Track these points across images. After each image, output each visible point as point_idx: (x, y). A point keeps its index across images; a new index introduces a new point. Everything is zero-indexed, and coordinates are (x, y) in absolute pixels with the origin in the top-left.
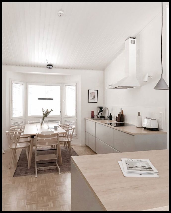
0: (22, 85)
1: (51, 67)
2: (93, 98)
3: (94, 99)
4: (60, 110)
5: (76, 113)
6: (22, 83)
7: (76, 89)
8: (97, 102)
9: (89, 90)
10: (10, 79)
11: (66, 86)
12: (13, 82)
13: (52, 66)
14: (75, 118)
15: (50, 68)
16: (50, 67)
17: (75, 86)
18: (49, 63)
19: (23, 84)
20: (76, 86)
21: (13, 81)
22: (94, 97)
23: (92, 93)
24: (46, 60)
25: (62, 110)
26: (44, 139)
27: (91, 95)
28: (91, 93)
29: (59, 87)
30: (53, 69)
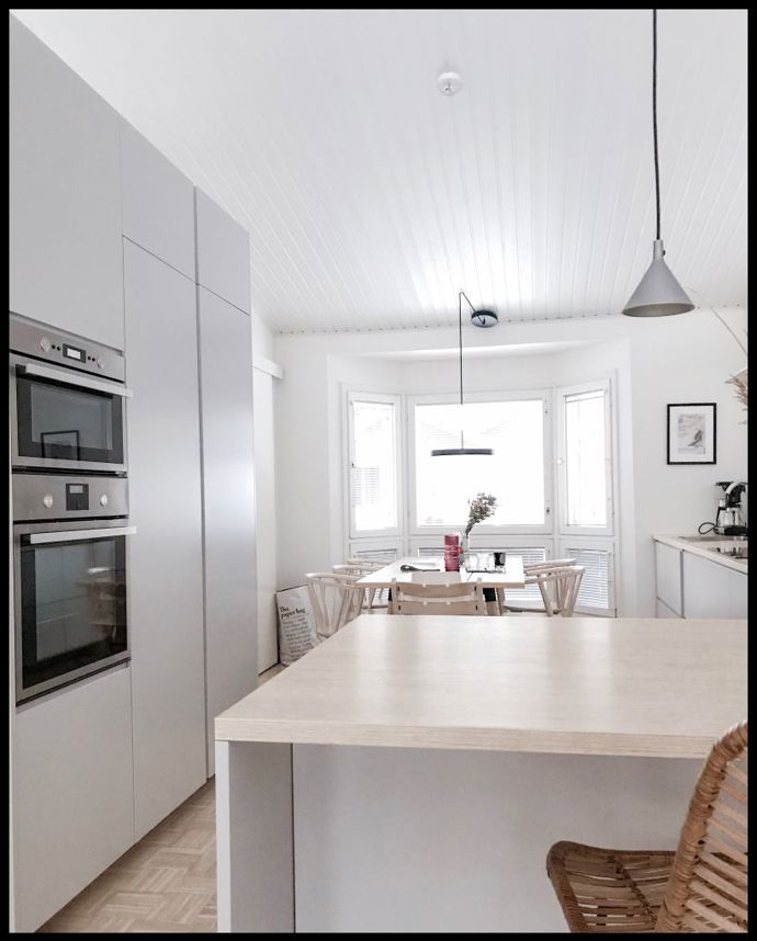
0: (389, 407)
1: (489, 319)
2: (693, 444)
3: (700, 449)
4: (547, 501)
5: (613, 513)
6: (389, 399)
7: (611, 406)
8: (715, 462)
9: (669, 406)
10: (340, 384)
11: (569, 399)
12: (352, 397)
13: (495, 317)
14: (609, 539)
15: (484, 324)
16: (484, 322)
17: (602, 393)
18: (477, 305)
19: (392, 404)
20: (609, 392)
21: (350, 394)
22: (696, 438)
23: (685, 419)
24: (462, 293)
25: (553, 501)
26: (421, 603)
27: (680, 429)
28: (680, 421)
29: (538, 406)
30: (500, 329)
